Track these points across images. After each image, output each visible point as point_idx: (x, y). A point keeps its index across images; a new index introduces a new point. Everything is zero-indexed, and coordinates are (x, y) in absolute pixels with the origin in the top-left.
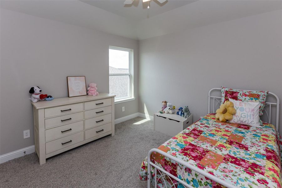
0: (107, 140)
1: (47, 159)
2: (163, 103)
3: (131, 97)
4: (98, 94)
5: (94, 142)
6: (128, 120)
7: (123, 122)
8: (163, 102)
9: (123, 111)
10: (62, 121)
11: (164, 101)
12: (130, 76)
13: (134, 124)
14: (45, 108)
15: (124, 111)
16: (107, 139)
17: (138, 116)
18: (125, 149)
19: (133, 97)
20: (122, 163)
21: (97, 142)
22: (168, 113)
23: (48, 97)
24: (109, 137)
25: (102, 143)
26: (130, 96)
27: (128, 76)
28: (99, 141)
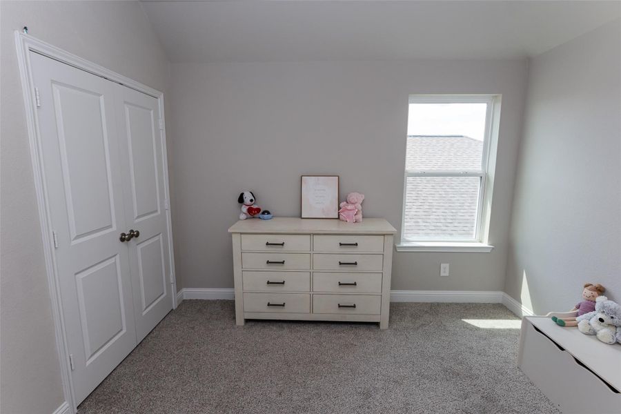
0: (361, 333)
1: (247, 321)
2: (587, 292)
3: (481, 242)
4: (361, 220)
5: (335, 325)
6: (457, 304)
7: (438, 304)
8: (586, 286)
9: (442, 274)
10: (268, 262)
11: (595, 284)
12: (483, 178)
13: (465, 320)
14: (241, 233)
15: (447, 274)
16: (362, 331)
17: (500, 302)
18: (380, 377)
19: (485, 244)
20: (343, 405)
21: (339, 328)
22: (593, 334)
23: (263, 213)
24: (373, 327)
25: (348, 335)
26: (478, 237)
27: (479, 178)
28: (346, 327)
